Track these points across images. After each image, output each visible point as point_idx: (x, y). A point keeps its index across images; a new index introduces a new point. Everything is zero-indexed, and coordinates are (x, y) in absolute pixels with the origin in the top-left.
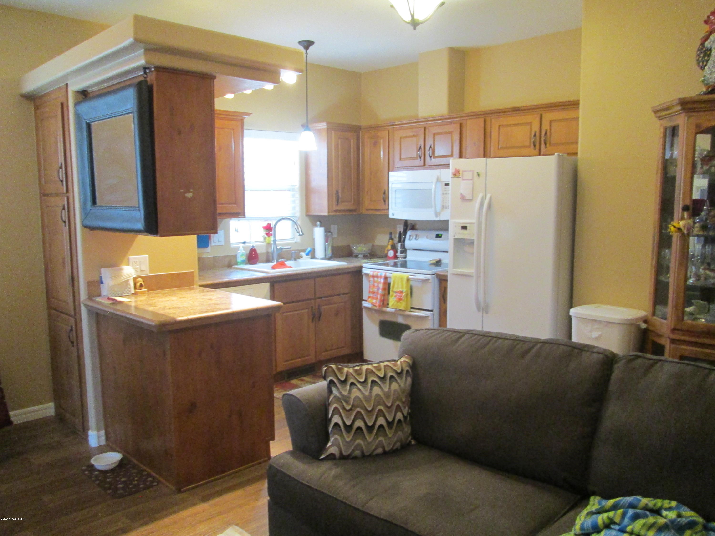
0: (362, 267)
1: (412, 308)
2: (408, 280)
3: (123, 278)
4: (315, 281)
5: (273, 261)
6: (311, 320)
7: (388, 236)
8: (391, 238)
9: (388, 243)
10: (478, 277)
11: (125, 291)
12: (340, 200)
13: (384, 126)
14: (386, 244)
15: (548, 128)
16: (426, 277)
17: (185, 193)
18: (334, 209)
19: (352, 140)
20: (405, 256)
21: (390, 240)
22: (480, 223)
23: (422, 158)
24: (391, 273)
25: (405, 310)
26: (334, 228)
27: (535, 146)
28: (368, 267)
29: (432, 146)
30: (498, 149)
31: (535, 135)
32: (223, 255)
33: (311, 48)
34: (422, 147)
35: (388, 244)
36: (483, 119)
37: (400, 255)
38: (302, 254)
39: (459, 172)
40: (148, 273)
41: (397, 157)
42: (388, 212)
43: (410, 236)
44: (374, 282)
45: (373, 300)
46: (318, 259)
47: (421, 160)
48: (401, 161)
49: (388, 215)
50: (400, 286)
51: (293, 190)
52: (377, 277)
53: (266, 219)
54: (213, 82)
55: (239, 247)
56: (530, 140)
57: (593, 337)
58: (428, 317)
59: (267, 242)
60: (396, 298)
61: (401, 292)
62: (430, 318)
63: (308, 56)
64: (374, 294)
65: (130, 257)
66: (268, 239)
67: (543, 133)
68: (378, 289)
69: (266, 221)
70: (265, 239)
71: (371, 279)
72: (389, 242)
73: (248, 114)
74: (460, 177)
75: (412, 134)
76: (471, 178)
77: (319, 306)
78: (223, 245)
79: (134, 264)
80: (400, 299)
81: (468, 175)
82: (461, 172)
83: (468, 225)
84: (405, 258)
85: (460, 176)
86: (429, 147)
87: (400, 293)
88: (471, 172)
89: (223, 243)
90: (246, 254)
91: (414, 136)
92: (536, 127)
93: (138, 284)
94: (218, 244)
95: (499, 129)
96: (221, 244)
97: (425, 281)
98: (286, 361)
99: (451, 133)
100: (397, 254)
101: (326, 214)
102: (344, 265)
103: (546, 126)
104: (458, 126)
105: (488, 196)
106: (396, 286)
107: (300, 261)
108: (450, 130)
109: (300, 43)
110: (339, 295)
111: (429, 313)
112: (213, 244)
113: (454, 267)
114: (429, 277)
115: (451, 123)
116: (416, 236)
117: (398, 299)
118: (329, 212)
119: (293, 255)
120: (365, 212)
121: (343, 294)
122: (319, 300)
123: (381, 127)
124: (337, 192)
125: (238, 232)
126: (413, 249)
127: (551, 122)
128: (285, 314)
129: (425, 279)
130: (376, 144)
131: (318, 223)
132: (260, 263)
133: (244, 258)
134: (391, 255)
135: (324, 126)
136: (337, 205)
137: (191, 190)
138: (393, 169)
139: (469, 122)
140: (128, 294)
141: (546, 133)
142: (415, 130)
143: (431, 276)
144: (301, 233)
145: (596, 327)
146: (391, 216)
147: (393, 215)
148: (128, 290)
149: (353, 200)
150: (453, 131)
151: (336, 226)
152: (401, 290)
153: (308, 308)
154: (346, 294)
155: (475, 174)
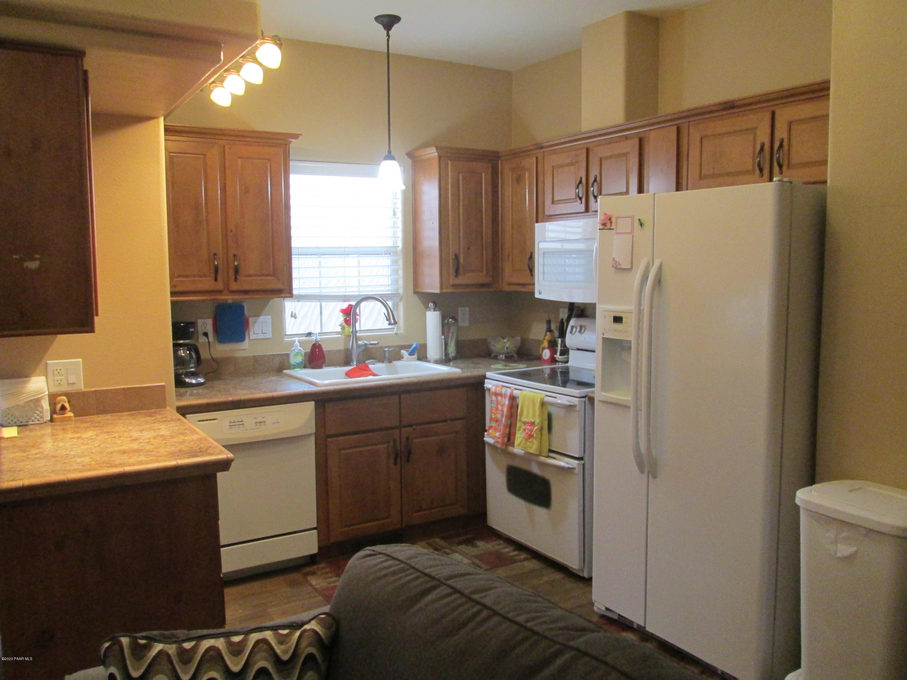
0: (484, 377)
1: (551, 451)
2: (543, 404)
3: (23, 397)
4: (400, 398)
5: (352, 364)
6: (392, 461)
7: (544, 326)
8: (549, 330)
9: (545, 337)
10: (637, 409)
11: (33, 416)
12: (461, 269)
13: (530, 150)
14: (541, 338)
15: (785, 136)
16: (570, 400)
17: (22, 260)
18: (451, 283)
19: (483, 175)
20: (565, 360)
21: (548, 333)
22: (640, 312)
23: (584, 200)
24: (521, 390)
25: (538, 453)
26: (464, 313)
27: (761, 170)
28: (493, 378)
29: (598, 179)
30: (700, 178)
31: (762, 149)
32: (271, 353)
33: (396, 28)
34: (584, 181)
35: (544, 339)
36: (675, 128)
37: (560, 357)
38: (404, 352)
39: (610, 219)
40: (81, 387)
41: (548, 201)
42: (534, 289)
43: (572, 327)
44: (498, 403)
45: (496, 433)
46: (429, 361)
47: (581, 203)
48: (553, 205)
49: (533, 293)
50: (531, 415)
51: (395, 253)
52: (501, 395)
53: (345, 298)
54: (82, 61)
55: (294, 341)
56: (754, 160)
57: (839, 555)
58: (573, 469)
59: (346, 334)
60: (524, 433)
61: (533, 424)
62: (576, 471)
63: (390, 40)
64: (498, 423)
65: (48, 362)
66: (348, 329)
67: (777, 145)
68: (502, 416)
69: (345, 301)
70: (343, 328)
71: (494, 398)
72: (546, 335)
73: (296, 136)
74: (613, 229)
75: (569, 161)
76: (629, 231)
77: (407, 438)
78: (270, 339)
79: (56, 373)
80: (531, 436)
81: (623, 225)
82: (613, 220)
83: (623, 315)
84: (567, 362)
85: (612, 227)
86: (593, 179)
87: (530, 426)
88: (630, 219)
89: (269, 335)
90: (306, 354)
91: (572, 164)
92: (763, 136)
93: (59, 406)
94: (261, 336)
95: (701, 141)
96: (266, 337)
97: (570, 408)
98: (346, 526)
99: (625, 155)
100: (555, 356)
101: (437, 291)
102: (455, 373)
103: (781, 133)
104: (636, 142)
105: (657, 263)
106: (525, 413)
107: (397, 363)
108: (624, 151)
109: (378, 19)
110: (446, 421)
111: (574, 463)
112: (252, 337)
113: (604, 389)
114: (575, 401)
115: (626, 137)
116: (581, 327)
117: (527, 435)
118: (441, 288)
119: (387, 355)
120: (507, 288)
121: (453, 420)
122: (410, 429)
123: (525, 151)
124: (457, 257)
125: (295, 318)
126: (577, 347)
127: (790, 124)
128: (343, 452)
129: (568, 403)
130: (519, 180)
131: (431, 305)
132: (329, 365)
133: (300, 359)
134: (545, 357)
135: (434, 152)
136: (457, 276)
137: (38, 256)
138: (544, 218)
139: (652, 135)
140: (38, 421)
141: (781, 146)
142: (573, 153)
143: (578, 399)
144: (392, 321)
145: (844, 534)
146: (537, 296)
147: (540, 293)
148: (38, 415)
149: (484, 269)
150: (629, 153)
151: (467, 309)
152: (533, 421)
153: (388, 442)
154: (460, 419)
155: (637, 223)
